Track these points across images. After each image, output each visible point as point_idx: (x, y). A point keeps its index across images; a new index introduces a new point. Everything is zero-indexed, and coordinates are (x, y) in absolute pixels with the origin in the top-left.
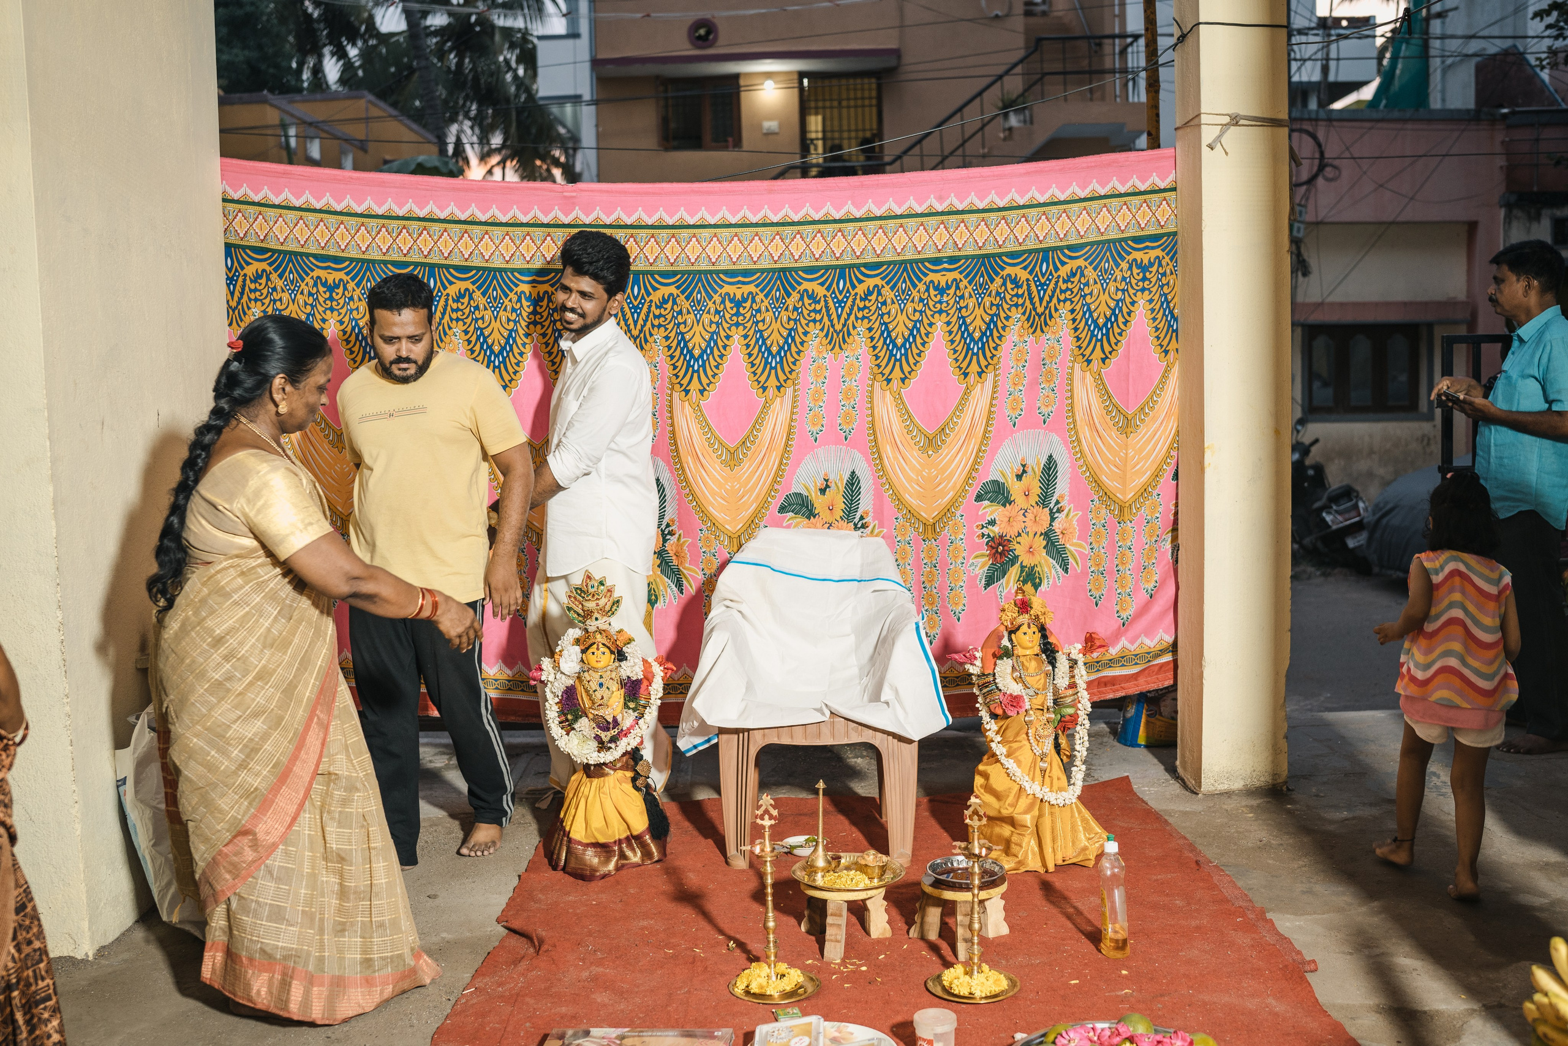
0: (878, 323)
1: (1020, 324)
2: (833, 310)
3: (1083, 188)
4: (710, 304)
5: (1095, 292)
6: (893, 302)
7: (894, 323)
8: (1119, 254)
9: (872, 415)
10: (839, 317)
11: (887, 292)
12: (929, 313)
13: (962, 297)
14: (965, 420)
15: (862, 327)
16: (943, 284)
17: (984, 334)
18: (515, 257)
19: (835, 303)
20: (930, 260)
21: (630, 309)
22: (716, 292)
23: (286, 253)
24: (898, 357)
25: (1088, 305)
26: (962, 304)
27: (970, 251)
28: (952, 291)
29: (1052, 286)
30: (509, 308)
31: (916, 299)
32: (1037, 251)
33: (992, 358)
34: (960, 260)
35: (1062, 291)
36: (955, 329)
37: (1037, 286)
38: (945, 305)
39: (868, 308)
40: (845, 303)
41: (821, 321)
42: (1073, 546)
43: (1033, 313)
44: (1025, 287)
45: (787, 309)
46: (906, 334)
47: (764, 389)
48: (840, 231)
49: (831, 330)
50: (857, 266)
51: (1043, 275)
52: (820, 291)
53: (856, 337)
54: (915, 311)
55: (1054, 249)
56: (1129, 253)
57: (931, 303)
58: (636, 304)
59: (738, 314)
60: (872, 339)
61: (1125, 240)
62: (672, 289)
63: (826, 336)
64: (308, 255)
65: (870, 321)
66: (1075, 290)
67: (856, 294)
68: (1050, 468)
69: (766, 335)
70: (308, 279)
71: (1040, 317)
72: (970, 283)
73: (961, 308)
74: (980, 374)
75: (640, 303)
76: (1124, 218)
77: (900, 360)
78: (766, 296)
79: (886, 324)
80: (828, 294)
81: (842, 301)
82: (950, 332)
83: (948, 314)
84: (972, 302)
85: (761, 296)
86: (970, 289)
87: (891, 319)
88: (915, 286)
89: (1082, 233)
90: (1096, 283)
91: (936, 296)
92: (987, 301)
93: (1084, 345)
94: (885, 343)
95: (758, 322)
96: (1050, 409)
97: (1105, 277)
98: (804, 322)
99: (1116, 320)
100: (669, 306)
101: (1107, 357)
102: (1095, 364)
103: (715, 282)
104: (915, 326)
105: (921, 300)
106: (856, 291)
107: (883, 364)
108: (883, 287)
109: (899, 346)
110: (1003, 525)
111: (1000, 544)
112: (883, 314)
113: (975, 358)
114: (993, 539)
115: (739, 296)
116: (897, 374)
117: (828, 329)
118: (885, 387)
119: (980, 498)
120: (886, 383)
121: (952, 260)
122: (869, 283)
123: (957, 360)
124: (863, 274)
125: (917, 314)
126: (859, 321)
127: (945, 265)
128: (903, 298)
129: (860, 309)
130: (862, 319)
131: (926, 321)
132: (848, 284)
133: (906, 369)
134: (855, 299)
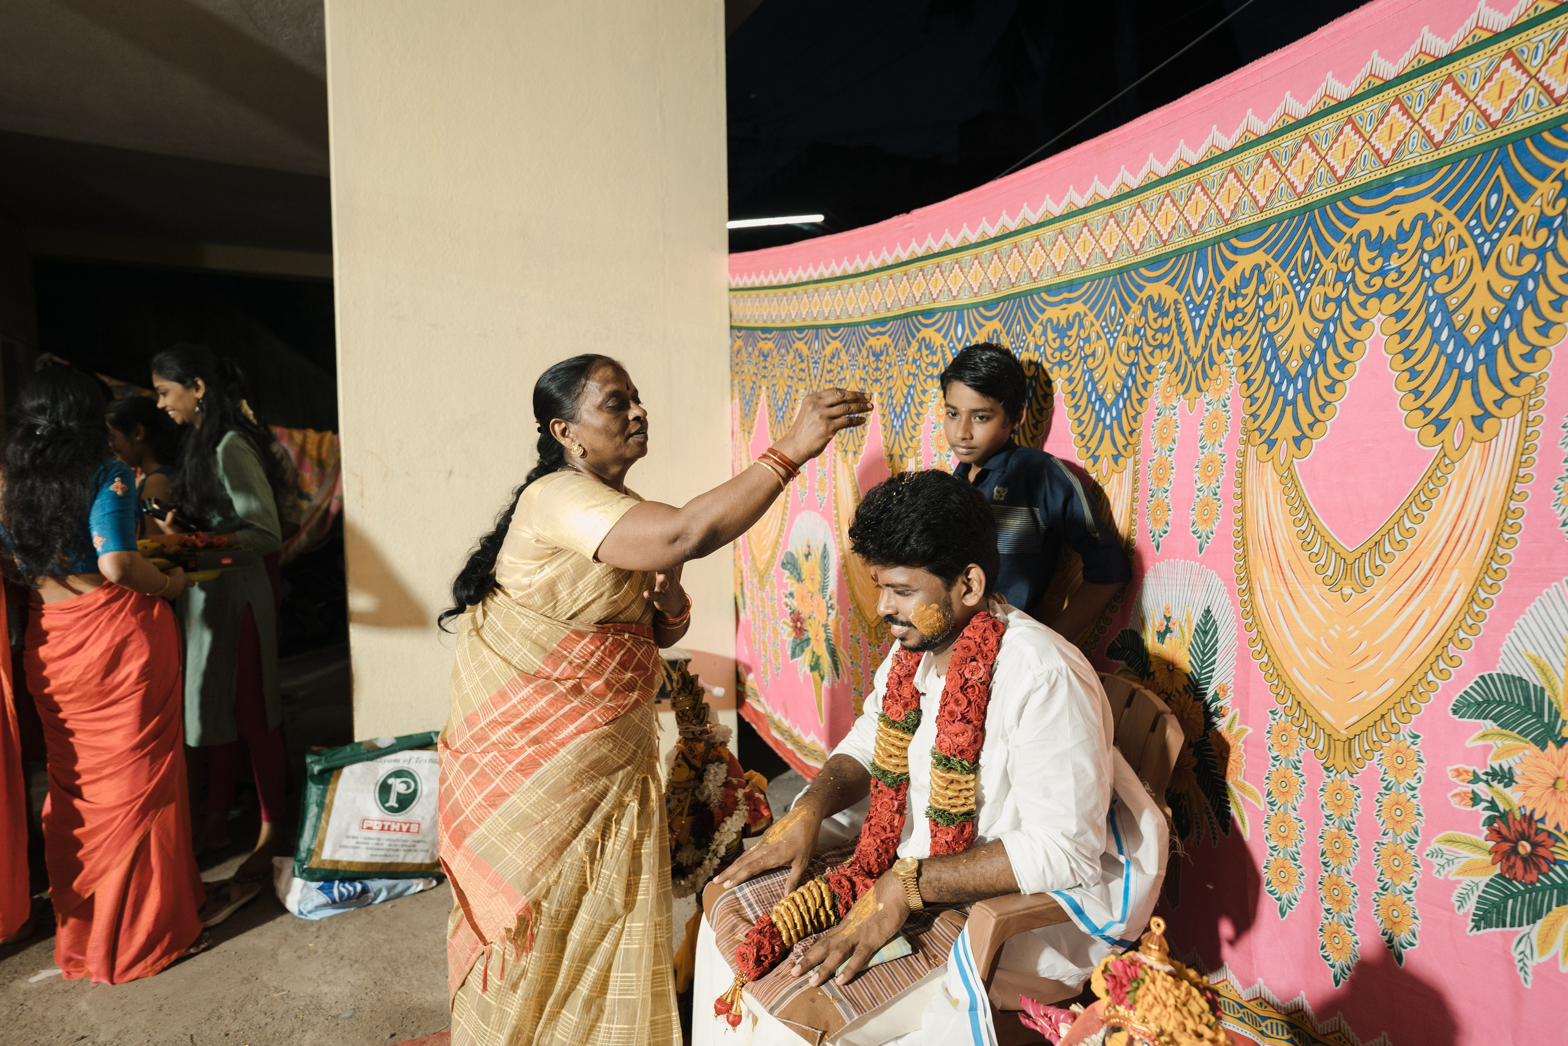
0: (1257, 335)
2: (1187, 324)
4: (1030, 336)
6: (1285, 290)
7: (1286, 332)
9: (1243, 508)
10: (1197, 334)
11: (1274, 272)
12: (1356, 299)
13: (1439, 250)
15: (1232, 347)
16: (1391, 231)
17: (1493, 326)
19: (1189, 311)
20: (1364, 190)
22: (1034, 317)
24: (1290, 396)
26: (1437, 267)
27: (1465, 140)
28: (1411, 245)
31: (1330, 277)
33: (1516, 380)
34: (1436, 169)
36: (1416, 326)
38: (1394, 275)
39: (1242, 310)
40: (1207, 307)
41: (1170, 345)
45: (1125, 333)
46: (1308, 349)
48: (1199, 183)
49: (1185, 358)
50: (1227, 237)
52: (1170, 295)
53: (1223, 367)
54: (1327, 300)
57: (1361, 279)
59: (1062, 348)
60: (1247, 367)
62: (995, 323)
63: (1178, 369)
65: (1244, 333)
67: (1223, 289)
69: (1097, 376)
72: (1461, 214)
73: (1435, 277)
74: (1478, 422)
77: (1294, 403)
78: (1097, 316)
79: (1271, 335)
80: (1181, 299)
81: (1201, 306)
82: (1404, 334)
83: (1401, 295)
84: (1464, 259)
85: (1091, 316)
86: (1460, 228)
87: (1281, 323)
88: (1329, 251)
91: (1372, 261)
92: (1506, 249)
94: (1267, 371)
95: (1087, 356)
98: (1147, 349)
103: (1036, 304)
104: (1325, 332)
105: (1340, 276)
106: (1223, 283)
107: (1263, 412)
108: (1268, 265)
109: (1293, 375)
110: (1534, 792)
111: (1523, 836)
112: (1267, 317)
113: (1467, 385)
114: (1504, 817)
115: (1063, 322)
116: (1288, 428)
117: (1180, 357)
118: (1263, 456)
119: (1466, 707)
120: (1265, 447)
121: (1412, 176)
122: (1245, 263)
123: (1417, 393)
124: (1235, 250)
125: (1331, 306)
126: (1228, 337)
127: (1399, 191)
128: (1304, 279)
129: (1228, 314)
130: (1232, 332)
131: (1348, 318)
132: (1211, 274)
133: (1305, 418)
134: (1221, 299)
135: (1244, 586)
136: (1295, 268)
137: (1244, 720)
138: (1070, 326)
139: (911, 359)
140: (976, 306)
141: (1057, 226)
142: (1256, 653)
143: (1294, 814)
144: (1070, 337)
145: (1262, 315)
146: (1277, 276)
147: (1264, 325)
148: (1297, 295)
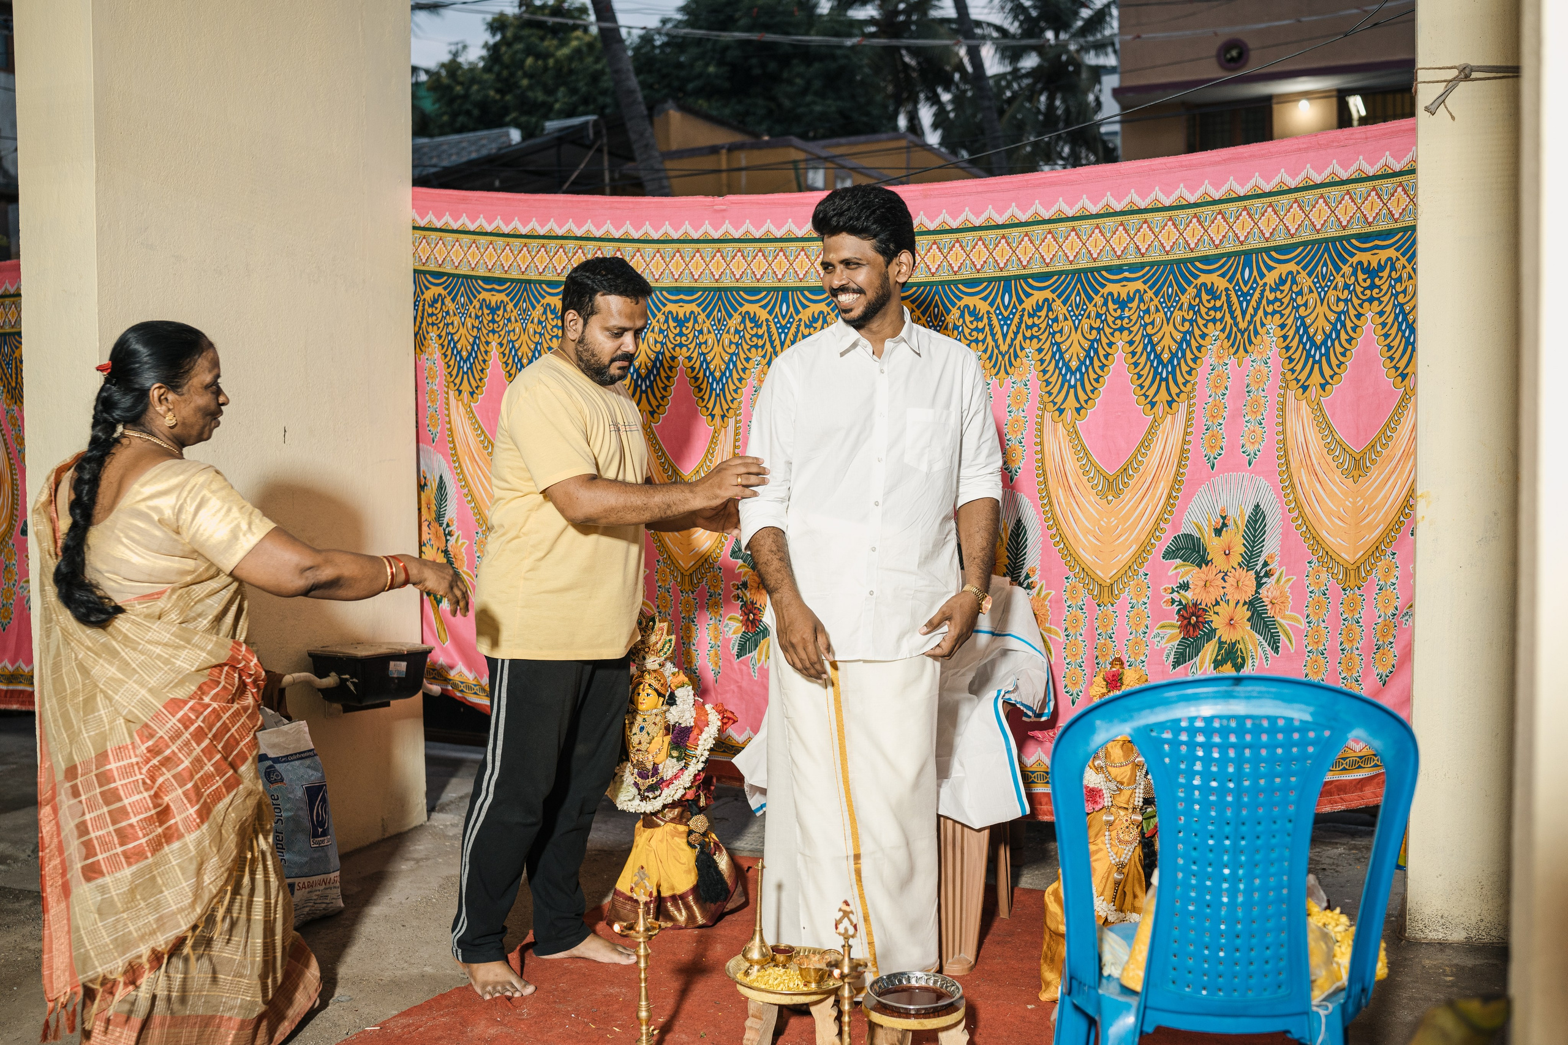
0: (1048, 343)
1: (1218, 343)
2: (997, 329)
3: (1294, 176)
5: (1311, 302)
6: (1066, 319)
7: (1068, 343)
8: (1340, 256)
9: (1042, 451)
10: (1005, 336)
11: (1058, 305)
12: (1108, 330)
13: (1147, 311)
14: (1154, 457)
15: (1031, 348)
16: (1124, 296)
17: (1174, 355)
18: (665, 275)
19: (999, 321)
20: (1108, 269)
21: (777, 329)
23: (458, 276)
24: (1072, 383)
25: (1302, 318)
26: (1147, 319)
27: (1155, 256)
28: (1134, 305)
29: (1257, 295)
30: (656, 329)
31: (1093, 314)
32: (1237, 254)
33: (1185, 384)
34: (1143, 268)
35: (1269, 302)
36: (1139, 350)
37: (1238, 297)
38: (1126, 320)
39: (1038, 326)
40: (1012, 320)
41: (982, 341)
42: (1287, 620)
43: (1235, 329)
44: (1224, 298)
46: (1082, 356)
48: (1003, 237)
49: (996, 351)
50: (1025, 277)
51: (1246, 283)
52: (983, 307)
53: (1024, 360)
54: (1092, 328)
55: (1258, 251)
56: (1352, 255)
57: (1110, 319)
58: (783, 323)
60: (1042, 361)
61: (1348, 238)
63: (990, 358)
64: (477, 278)
65: (1040, 340)
66: (1286, 301)
67: (1024, 310)
68: (1257, 520)
70: (475, 302)
71: (1242, 334)
72: (1156, 294)
73: (1146, 325)
74: (1169, 404)
75: (788, 322)
76: (1346, 211)
77: (1075, 387)
79: (1058, 344)
80: (992, 311)
81: (1008, 318)
82: (1134, 354)
83: (1131, 332)
84: (1159, 318)
86: (1156, 301)
87: (1064, 338)
88: (1091, 299)
89: (1293, 231)
90: (1311, 291)
91: (1115, 310)
92: (1178, 315)
93: (1298, 368)
94: (1057, 366)
96: (1256, 446)
97: (1323, 285)
99: (1338, 336)
101: (1327, 383)
102: (1314, 391)
104: (1091, 347)
105: (1099, 315)
106: (1023, 306)
107: (1055, 391)
108: (1054, 300)
109: (1073, 370)
110: (1197, 591)
111: (1193, 614)
112: (1055, 333)
113: (1164, 384)
114: (1185, 607)
116: (1071, 402)
117: (993, 351)
118: (1056, 418)
119: (1169, 554)
120: (1057, 413)
121: (1133, 268)
122: (1038, 296)
123: (1141, 386)
124: (1031, 287)
125: (1094, 332)
126: (1028, 341)
127: (1126, 274)
128: (1077, 313)
129: (1028, 327)
130: (1031, 338)
131: (1104, 341)
132: (1014, 299)
133: (1082, 396)
134: (1022, 316)
135: (1045, 502)
136: (1071, 305)
137: (1049, 587)
139: (732, 330)
142: (1055, 543)
143: (1080, 638)
145: (1051, 330)
146: (1059, 308)
147: (1053, 336)
148: (1074, 321)
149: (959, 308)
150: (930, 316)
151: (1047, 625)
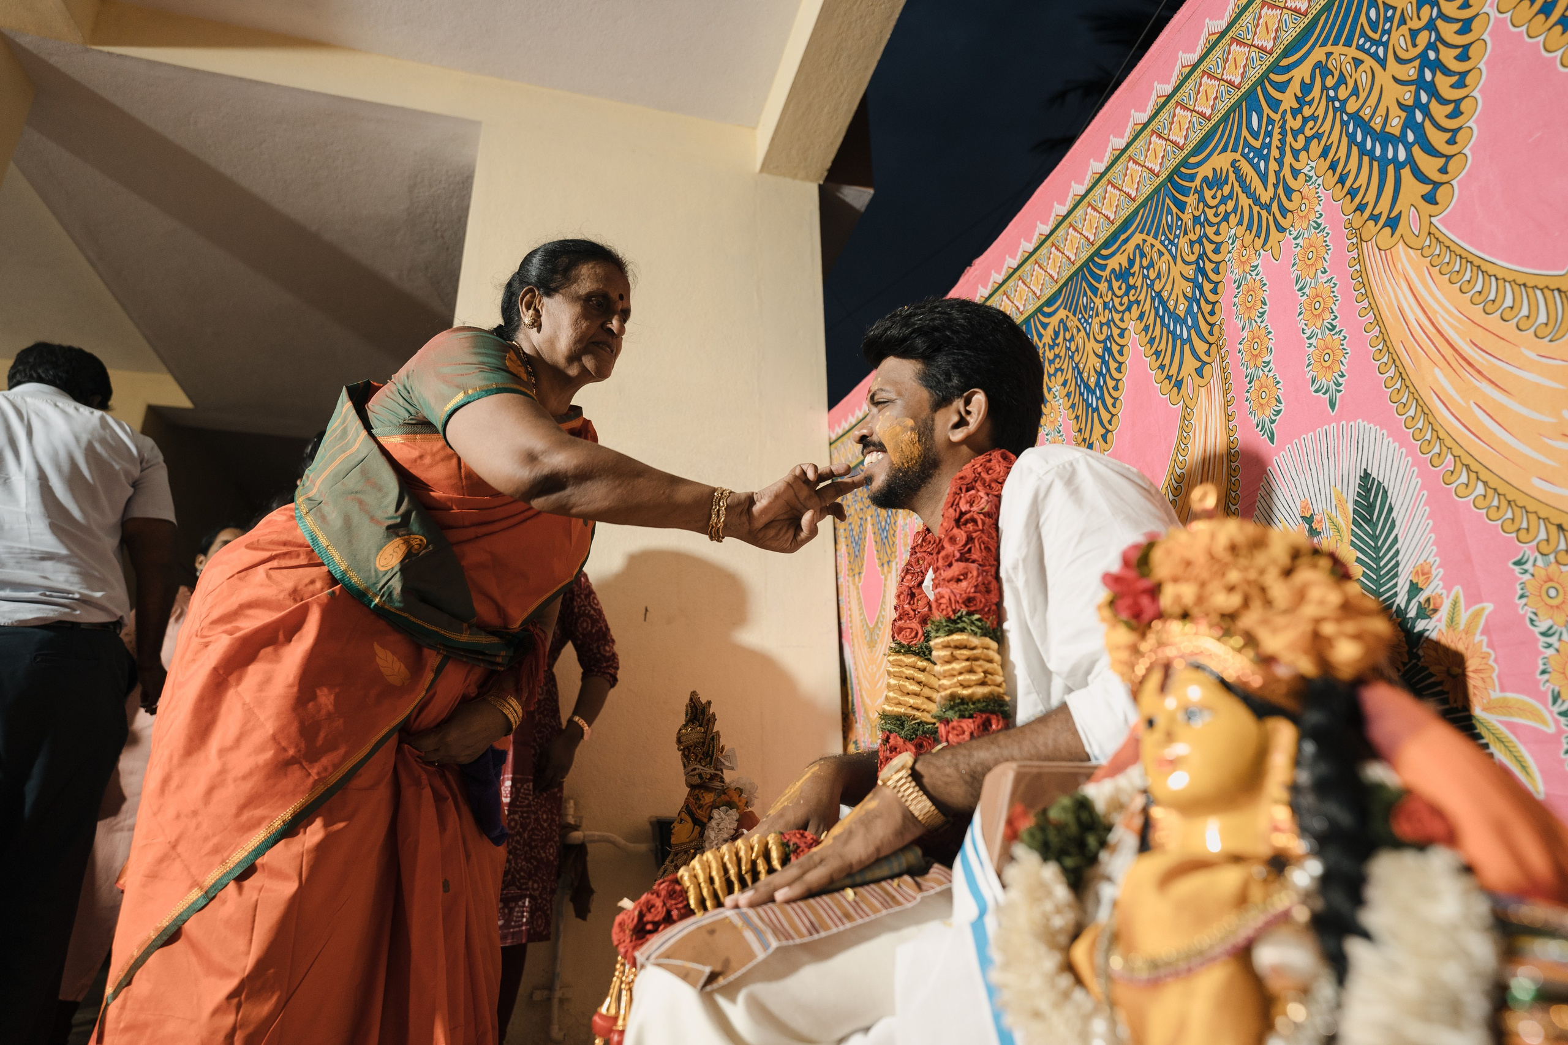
0: (1338, 127)
2: (1251, 175)
4: (1097, 300)
6: (1358, 62)
7: (1373, 101)
10: (1264, 178)
11: (1338, 57)
15: (1310, 161)
19: (1252, 161)
22: (1099, 279)
24: (1400, 155)
39: (1312, 118)
40: (1270, 144)
41: (1235, 211)
45: (1186, 233)
46: (1408, 98)
47: (1179, 384)
49: (1256, 209)
50: (1275, 65)
52: (1225, 161)
53: (1304, 188)
54: (1414, 33)
59: (1128, 290)
60: (1335, 165)
62: (1062, 313)
63: (1251, 226)
65: (1321, 136)
67: (1284, 113)
69: (1166, 295)
77: (1411, 161)
78: (1156, 235)
79: (1355, 114)
80: (1237, 156)
81: (1263, 147)
85: (1150, 240)
87: (1363, 96)
94: (1363, 152)
95: (1153, 283)
98: (1210, 231)
100: (1060, 340)
103: (1098, 265)
104: (1424, 65)
106: (1281, 109)
107: (1371, 195)
108: (1329, 54)
109: (1397, 133)
112: (1344, 101)
115: (1125, 264)
116: (1411, 192)
117: (1251, 213)
118: (1389, 241)
120: (1387, 232)
122: (1303, 72)
124: (1288, 69)
125: (1423, 35)
126: (1302, 154)
128: (1376, 37)
129: (1295, 134)
130: (1306, 148)
131: (1448, 31)
132: (1266, 110)
133: (1429, 165)
134: (1283, 127)
135: (1412, 413)
136: (1363, 34)
137: (1474, 597)
138: (1131, 262)
140: (1039, 310)
141: (1104, 180)
142: (1462, 491)
144: (1133, 275)
145: (1337, 104)
146: (1342, 56)
147: (1342, 110)
148: (1374, 56)
149: (1196, 191)
150: (1164, 233)
151: (1496, 694)
